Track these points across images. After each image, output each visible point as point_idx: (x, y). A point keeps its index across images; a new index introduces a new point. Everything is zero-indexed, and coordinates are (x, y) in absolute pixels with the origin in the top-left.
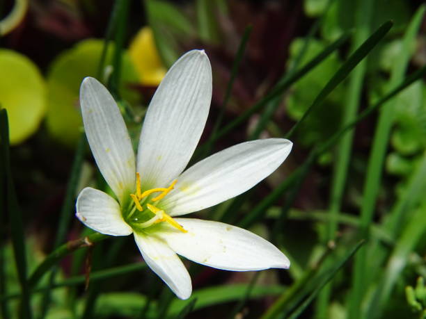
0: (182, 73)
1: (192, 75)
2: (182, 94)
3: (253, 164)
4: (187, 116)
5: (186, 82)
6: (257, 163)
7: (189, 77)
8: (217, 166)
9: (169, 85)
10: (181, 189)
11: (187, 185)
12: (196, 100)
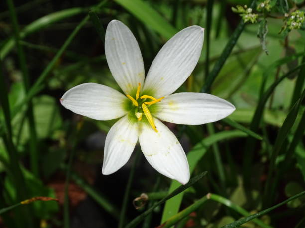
0: (189, 36)
1: (195, 39)
2: (186, 47)
3: (211, 110)
4: (186, 62)
5: (190, 42)
6: (214, 110)
7: (193, 39)
8: (191, 100)
9: (180, 39)
10: (169, 103)
11: (173, 103)
12: (193, 55)
